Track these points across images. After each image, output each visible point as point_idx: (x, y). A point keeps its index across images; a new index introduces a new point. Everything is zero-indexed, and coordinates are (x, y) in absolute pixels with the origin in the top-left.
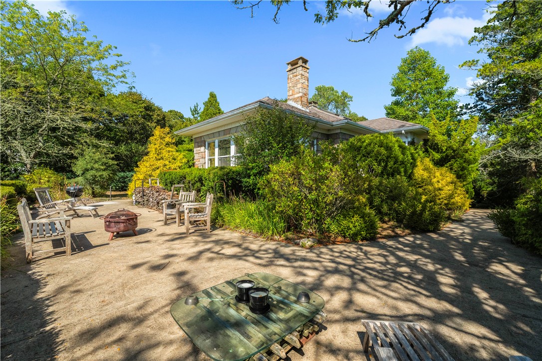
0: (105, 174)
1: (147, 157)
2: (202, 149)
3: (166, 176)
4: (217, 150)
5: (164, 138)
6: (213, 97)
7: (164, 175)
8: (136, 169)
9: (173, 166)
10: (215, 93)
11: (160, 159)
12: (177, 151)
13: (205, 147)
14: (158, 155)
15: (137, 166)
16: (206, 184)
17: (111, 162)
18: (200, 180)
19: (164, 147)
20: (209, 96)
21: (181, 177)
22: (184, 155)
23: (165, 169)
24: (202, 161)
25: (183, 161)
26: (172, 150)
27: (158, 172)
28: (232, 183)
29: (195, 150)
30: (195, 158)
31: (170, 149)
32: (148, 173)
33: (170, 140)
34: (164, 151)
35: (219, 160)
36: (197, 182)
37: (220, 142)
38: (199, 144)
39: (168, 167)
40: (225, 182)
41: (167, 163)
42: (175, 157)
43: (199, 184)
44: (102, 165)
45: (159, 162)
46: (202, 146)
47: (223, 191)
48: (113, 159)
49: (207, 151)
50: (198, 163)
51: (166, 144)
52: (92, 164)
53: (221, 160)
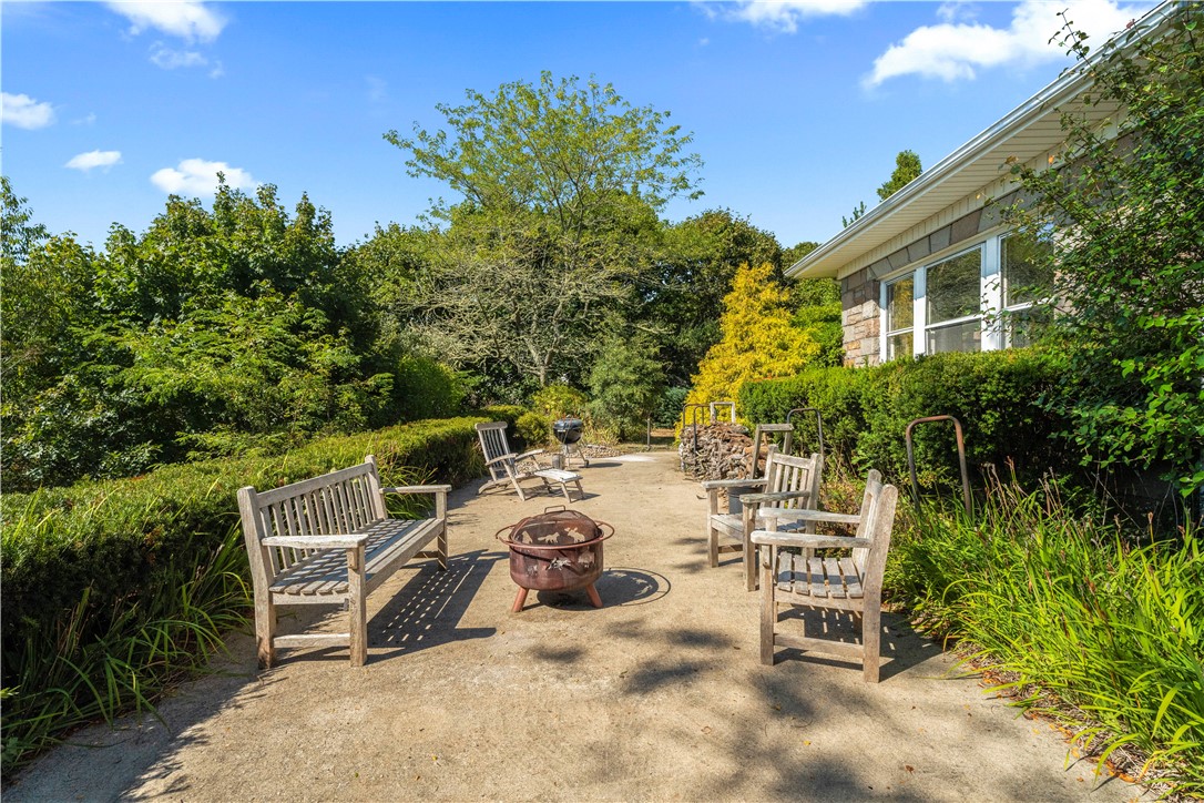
0: (638, 392)
1: (718, 347)
2: (868, 308)
3: (754, 395)
4: (920, 306)
5: (758, 291)
6: (907, 165)
7: (751, 390)
8: (694, 378)
9: (778, 367)
10: (915, 152)
11: (746, 351)
12: (793, 325)
13: (877, 300)
14: (742, 339)
15: (698, 373)
16: (875, 424)
17: (651, 365)
18: (853, 408)
19: (757, 316)
20: (895, 167)
21: (795, 399)
22: (811, 334)
23: (756, 376)
24: (867, 346)
25: (809, 351)
26: (779, 321)
27: (739, 382)
28: (997, 425)
29: (844, 315)
30: (845, 340)
31: (773, 320)
32: (718, 387)
33: (774, 296)
34: (757, 326)
35: (930, 337)
36: (843, 414)
37: (932, 273)
38: (858, 295)
39: (764, 369)
40: (963, 421)
41: (763, 358)
42: (786, 341)
43: (848, 423)
44: (634, 372)
45: (742, 357)
46: (867, 300)
47: (952, 459)
48: (656, 358)
49: (883, 313)
50: (853, 356)
51: (766, 308)
52: (616, 371)
53: (936, 337)
